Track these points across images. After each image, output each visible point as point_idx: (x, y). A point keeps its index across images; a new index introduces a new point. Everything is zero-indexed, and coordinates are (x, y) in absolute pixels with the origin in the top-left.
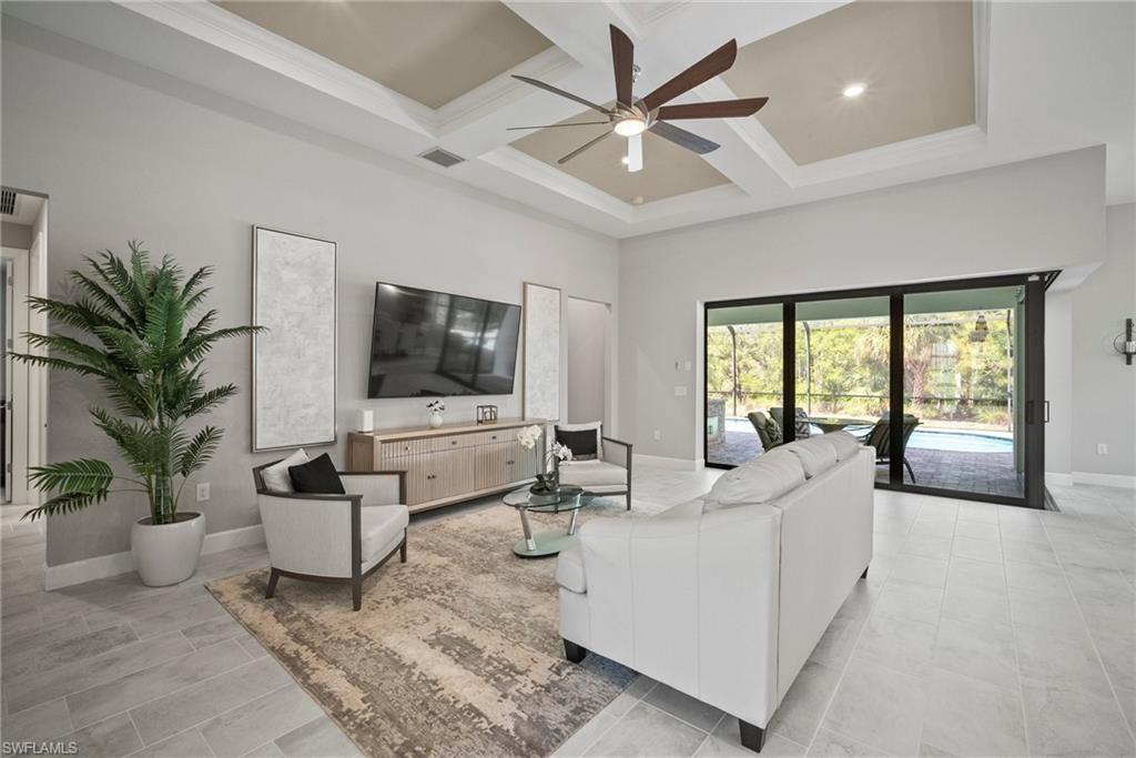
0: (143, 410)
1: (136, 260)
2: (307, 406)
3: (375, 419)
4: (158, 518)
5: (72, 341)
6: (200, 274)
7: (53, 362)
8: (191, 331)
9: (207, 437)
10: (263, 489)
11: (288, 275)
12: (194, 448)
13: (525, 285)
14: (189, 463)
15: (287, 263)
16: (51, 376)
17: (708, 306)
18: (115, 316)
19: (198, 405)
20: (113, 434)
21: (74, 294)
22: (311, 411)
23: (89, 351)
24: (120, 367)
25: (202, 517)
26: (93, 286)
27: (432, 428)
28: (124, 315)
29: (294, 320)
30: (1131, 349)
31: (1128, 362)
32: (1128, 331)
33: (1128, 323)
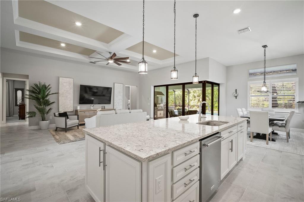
0: (41, 105)
1: (39, 84)
2: (68, 105)
3: (80, 108)
4: (43, 120)
5: (32, 95)
6: (49, 85)
7: (29, 98)
8: (47, 94)
9: (50, 109)
10: (55, 116)
11: (65, 84)
12: (48, 111)
13: (114, 83)
14: (48, 113)
15: (64, 82)
16: (29, 100)
17: (155, 86)
18: (37, 92)
19: (49, 104)
20: (36, 108)
21: (32, 89)
22: (69, 106)
23: (34, 96)
24: (37, 99)
25: (49, 121)
26: (34, 88)
27: (91, 109)
28: (38, 92)
29: (66, 91)
30: (236, 96)
31: (236, 98)
32: (236, 92)
33: (236, 90)
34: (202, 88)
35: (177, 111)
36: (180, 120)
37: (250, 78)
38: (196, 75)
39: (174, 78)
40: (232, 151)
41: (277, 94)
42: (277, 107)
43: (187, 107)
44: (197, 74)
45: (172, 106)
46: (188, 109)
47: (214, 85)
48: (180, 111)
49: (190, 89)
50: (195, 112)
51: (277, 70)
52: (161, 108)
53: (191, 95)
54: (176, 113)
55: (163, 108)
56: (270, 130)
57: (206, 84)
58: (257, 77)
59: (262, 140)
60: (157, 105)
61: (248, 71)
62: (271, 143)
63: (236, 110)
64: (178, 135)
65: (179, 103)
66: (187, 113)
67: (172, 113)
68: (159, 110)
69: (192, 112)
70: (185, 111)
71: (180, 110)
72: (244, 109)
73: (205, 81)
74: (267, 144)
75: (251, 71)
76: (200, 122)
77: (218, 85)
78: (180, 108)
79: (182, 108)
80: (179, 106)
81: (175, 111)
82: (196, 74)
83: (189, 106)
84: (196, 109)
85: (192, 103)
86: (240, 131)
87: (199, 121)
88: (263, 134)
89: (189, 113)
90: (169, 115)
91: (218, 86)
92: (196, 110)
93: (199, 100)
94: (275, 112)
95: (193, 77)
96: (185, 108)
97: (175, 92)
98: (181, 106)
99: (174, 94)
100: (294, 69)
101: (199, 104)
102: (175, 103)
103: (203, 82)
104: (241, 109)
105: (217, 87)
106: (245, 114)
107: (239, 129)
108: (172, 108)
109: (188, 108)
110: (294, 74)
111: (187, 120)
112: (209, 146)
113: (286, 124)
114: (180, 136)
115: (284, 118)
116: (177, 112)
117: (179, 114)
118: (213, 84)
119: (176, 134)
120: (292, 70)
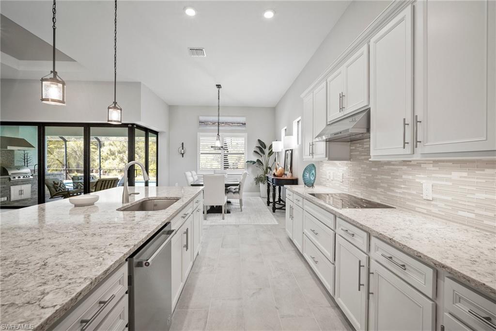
30: (182, 153)
31: (183, 156)
32: (183, 146)
33: (183, 143)
34: (127, 138)
35: (71, 181)
36: (74, 205)
37: (200, 128)
38: (115, 106)
39: (53, 100)
40: (187, 249)
41: (228, 152)
42: (228, 168)
43: (97, 172)
44: (119, 105)
45: (56, 172)
46: (99, 176)
47: (149, 133)
48: (80, 181)
49: (102, 139)
50: (112, 183)
51: (229, 121)
52: (22, 178)
53: (105, 150)
54: (67, 187)
55: (31, 177)
56: (225, 199)
57: (136, 129)
58: (208, 128)
59: (217, 214)
60: (10, 172)
61: (198, 117)
62: (226, 215)
63: (185, 174)
64: (59, 261)
65: (78, 165)
66: (96, 185)
67: (56, 188)
68: (16, 183)
69: (107, 182)
70: (92, 181)
71: (79, 179)
72: (194, 173)
73: (133, 124)
74: (223, 219)
75: (202, 119)
76: (125, 205)
77: (156, 133)
78: (79, 174)
79: (83, 175)
80: (78, 171)
81: (65, 181)
82: (115, 103)
83: (100, 170)
84: (116, 175)
85: (106, 165)
86: (196, 210)
87: (123, 203)
88: (216, 206)
89: (99, 184)
90: (47, 192)
91: (156, 135)
92: (115, 177)
93: (122, 160)
94: (228, 175)
95: (109, 108)
96: (91, 174)
97: (65, 141)
98: (81, 172)
99: (64, 146)
100: (244, 123)
101: (122, 166)
102: (67, 165)
103: (129, 126)
104: (191, 172)
105: (155, 138)
106: (195, 180)
107: (195, 205)
108: (58, 177)
109: (99, 174)
110: (243, 128)
111: (93, 204)
112: (150, 264)
113: (239, 189)
114: (65, 267)
115: (238, 181)
116: (72, 185)
117: (77, 188)
118: (147, 131)
119: (51, 262)
120: (242, 124)
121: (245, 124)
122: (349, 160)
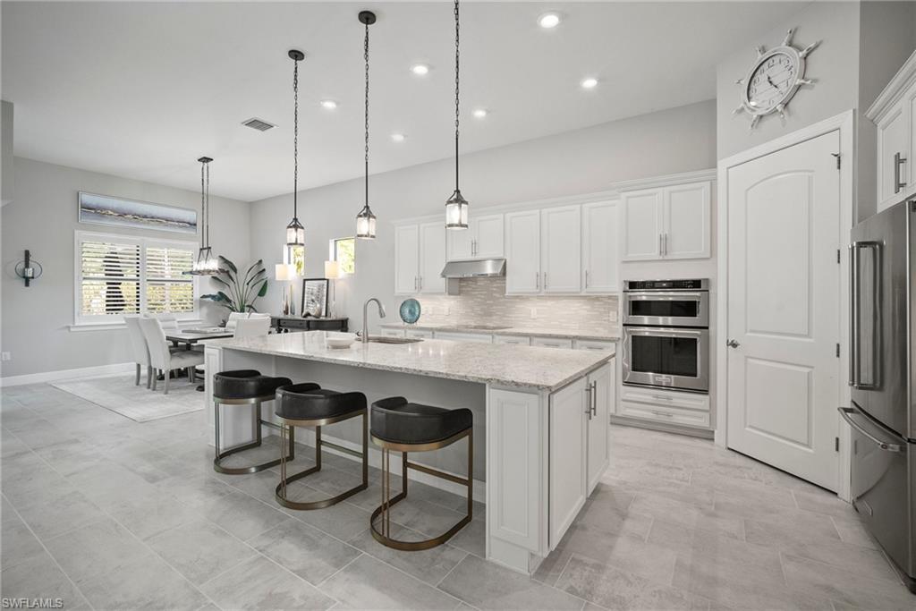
30: (29, 275)
31: (27, 284)
32: (27, 260)
37: (84, 221)
61: (79, 195)
75: (88, 200)
120: (188, 223)
121: (195, 225)
122: (459, 294)
